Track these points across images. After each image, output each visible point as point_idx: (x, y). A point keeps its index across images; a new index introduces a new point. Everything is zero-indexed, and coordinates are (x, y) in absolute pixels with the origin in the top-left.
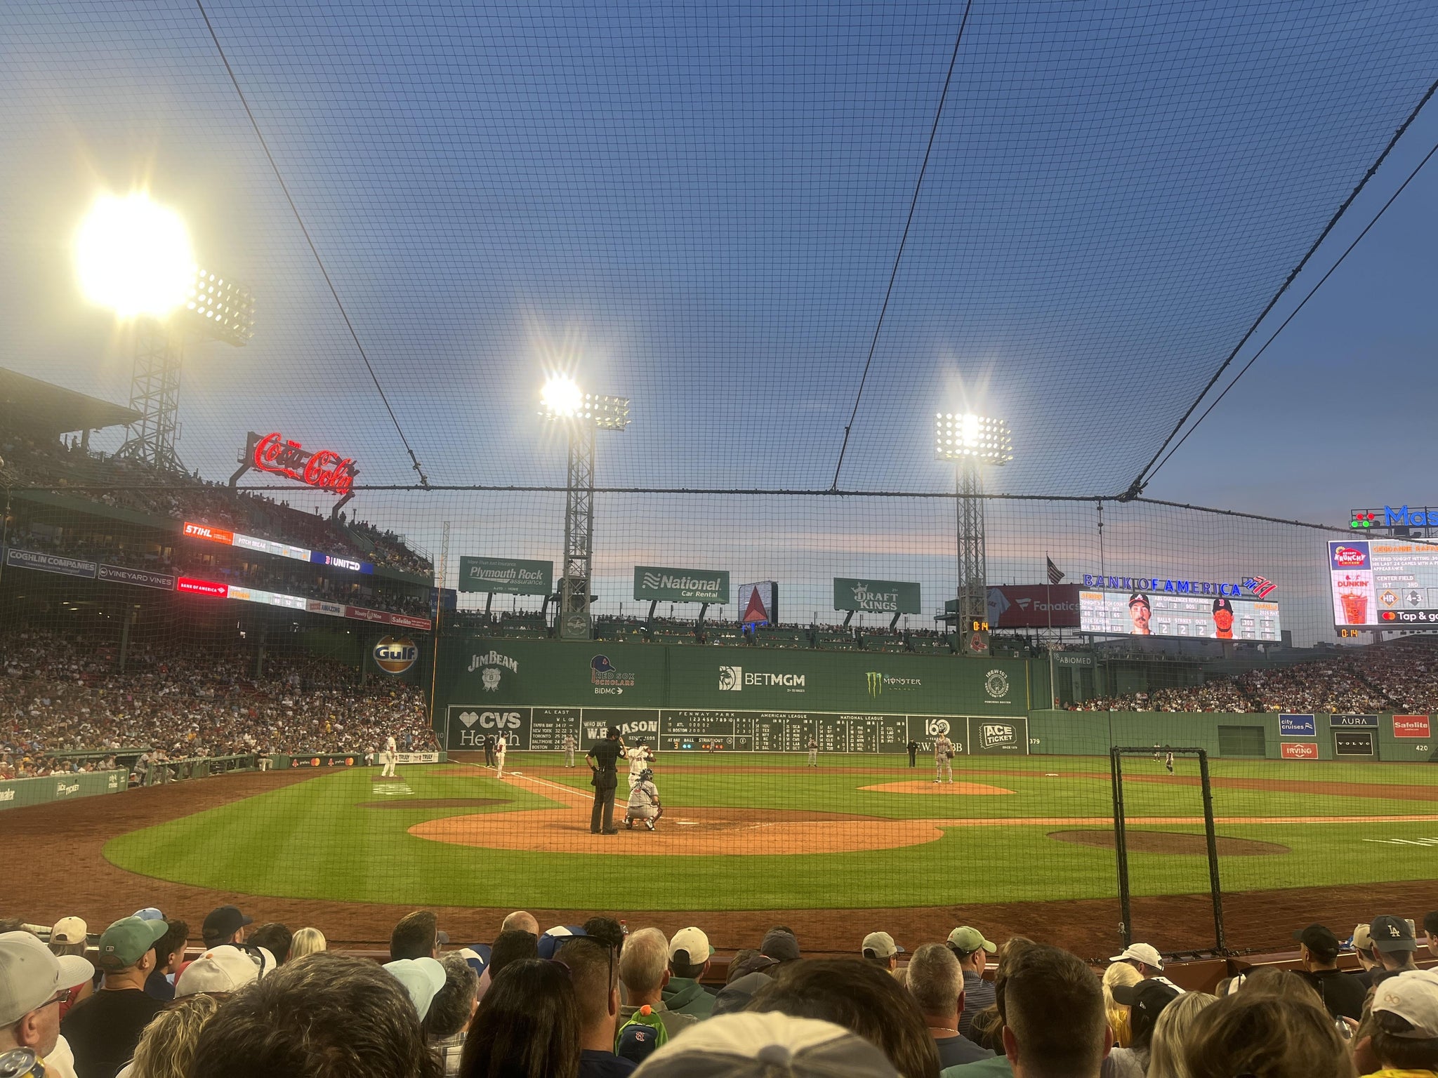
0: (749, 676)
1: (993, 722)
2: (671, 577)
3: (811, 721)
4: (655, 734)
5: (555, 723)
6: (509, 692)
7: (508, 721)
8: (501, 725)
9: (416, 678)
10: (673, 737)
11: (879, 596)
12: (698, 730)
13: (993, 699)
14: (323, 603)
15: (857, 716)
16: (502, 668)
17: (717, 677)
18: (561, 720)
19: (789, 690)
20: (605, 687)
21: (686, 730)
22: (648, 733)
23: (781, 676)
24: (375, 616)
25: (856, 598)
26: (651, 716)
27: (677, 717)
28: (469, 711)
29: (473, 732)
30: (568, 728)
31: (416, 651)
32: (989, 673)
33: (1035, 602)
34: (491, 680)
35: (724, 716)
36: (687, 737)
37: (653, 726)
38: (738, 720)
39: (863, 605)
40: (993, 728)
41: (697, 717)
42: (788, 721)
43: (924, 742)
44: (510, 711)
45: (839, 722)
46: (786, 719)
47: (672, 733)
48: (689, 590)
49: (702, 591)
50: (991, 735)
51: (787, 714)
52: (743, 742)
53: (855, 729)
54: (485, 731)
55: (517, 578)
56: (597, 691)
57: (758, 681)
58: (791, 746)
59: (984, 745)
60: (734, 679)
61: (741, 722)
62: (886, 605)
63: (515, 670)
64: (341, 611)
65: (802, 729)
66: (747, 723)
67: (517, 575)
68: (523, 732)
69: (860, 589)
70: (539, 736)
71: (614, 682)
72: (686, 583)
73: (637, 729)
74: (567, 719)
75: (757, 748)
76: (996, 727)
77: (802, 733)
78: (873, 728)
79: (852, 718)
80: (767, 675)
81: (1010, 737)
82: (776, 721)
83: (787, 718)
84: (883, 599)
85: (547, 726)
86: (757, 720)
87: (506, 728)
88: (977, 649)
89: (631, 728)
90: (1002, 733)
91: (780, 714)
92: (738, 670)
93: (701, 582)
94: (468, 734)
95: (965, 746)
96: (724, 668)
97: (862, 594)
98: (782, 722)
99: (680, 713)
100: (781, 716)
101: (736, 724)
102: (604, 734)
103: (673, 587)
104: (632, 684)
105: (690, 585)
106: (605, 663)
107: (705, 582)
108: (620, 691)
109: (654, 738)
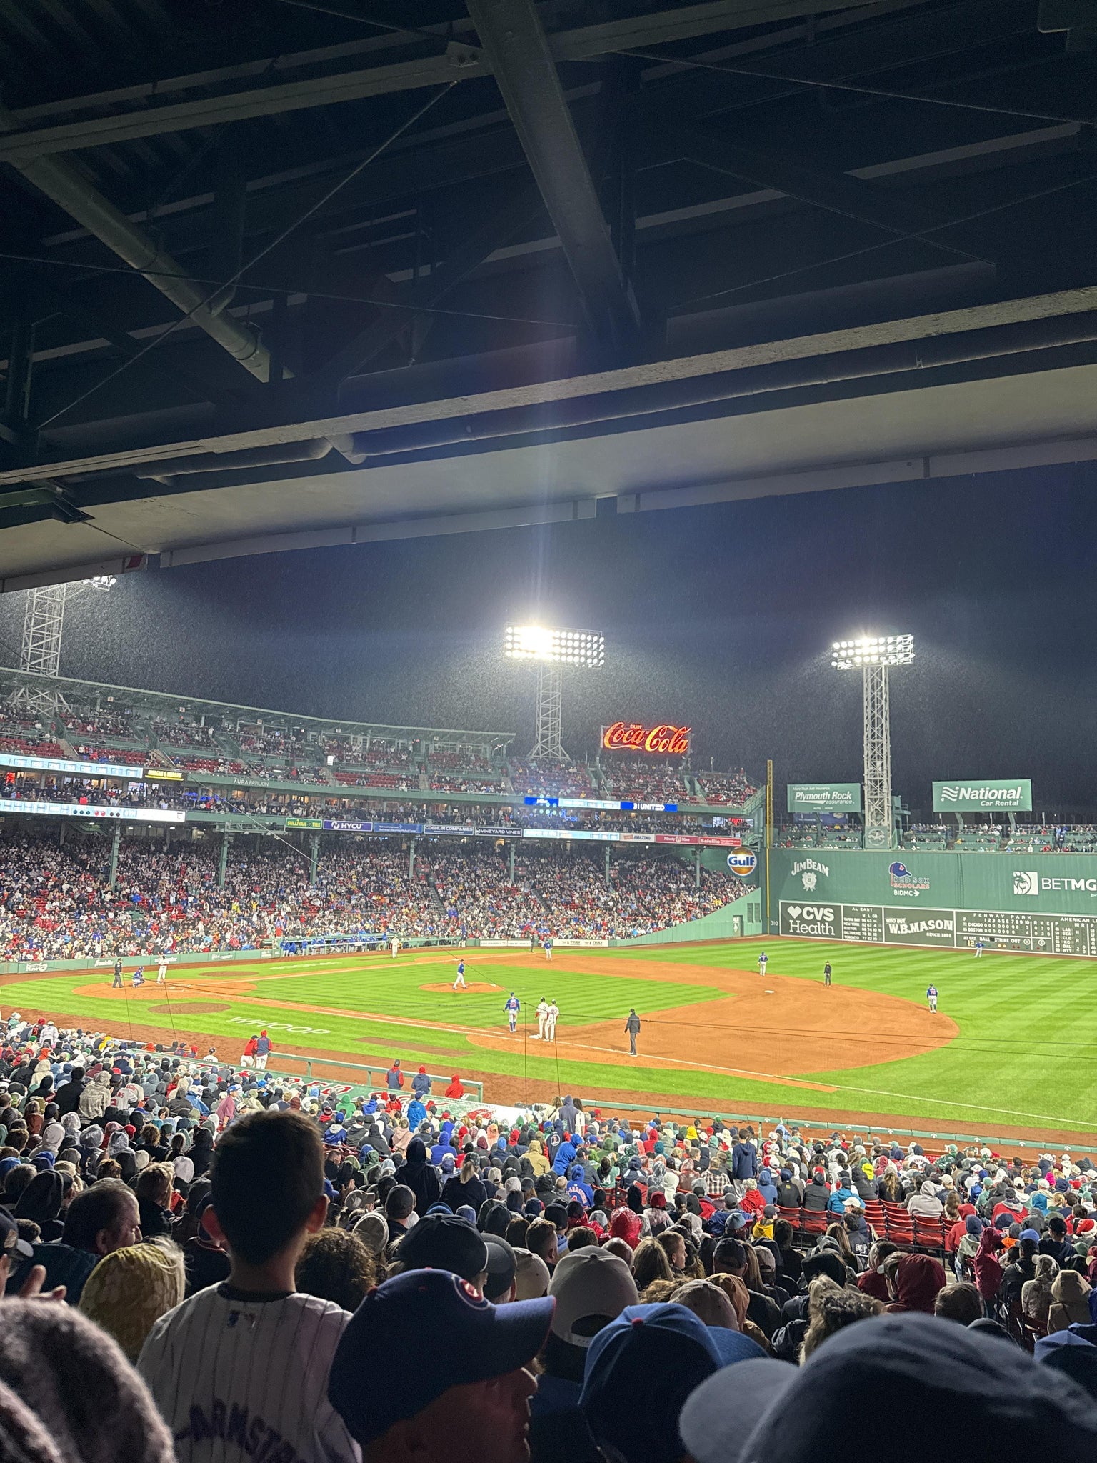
0: (1045, 881)
2: (969, 789)
4: (951, 932)
5: (861, 917)
6: (823, 891)
7: (824, 915)
8: (819, 918)
9: (756, 879)
10: (969, 936)
12: (994, 931)
14: (635, 835)
16: (816, 872)
17: (1011, 882)
18: (867, 916)
20: (903, 889)
21: (981, 930)
22: (943, 931)
23: (1082, 881)
24: (683, 839)
26: (948, 916)
27: (971, 918)
28: (795, 905)
29: (798, 922)
30: (873, 923)
31: (755, 860)
34: (809, 882)
35: (1021, 919)
36: (982, 937)
37: (949, 925)
38: (1035, 922)
41: (991, 918)
42: (1092, 925)
44: (825, 907)
47: (967, 932)
48: (988, 800)
49: (1001, 800)
51: (1091, 919)
52: (1042, 945)
54: (808, 923)
55: (831, 799)
56: (896, 892)
57: (1056, 886)
58: (1096, 950)
60: (1030, 884)
61: (1039, 925)
63: (827, 874)
64: (652, 838)
66: (1045, 926)
67: (831, 797)
68: (836, 924)
70: (849, 928)
71: (911, 886)
72: (984, 794)
73: (933, 928)
74: (871, 915)
75: (1058, 950)
80: (1066, 880)
82: (1078, 925)
83: (1091, 922)
85: (856, 920)
86: (1057, 923)
87: (823, 921)
89: (928, 926)
91: (1082, 918)
92: (1034, 875)
93: (1001, 792)
94: (794, 923)
96: (1018, 874)
98: (1086, 926)
99: (975, 915)
100: (1084, 920)
101: (1033, 926)
102: (904, 931)
103: (972, 798)
104: (928, 887)
105: (988, 795)
106: (901, 869)
107: (1005, 791)
108: (917, 893)
109: (950, 936)
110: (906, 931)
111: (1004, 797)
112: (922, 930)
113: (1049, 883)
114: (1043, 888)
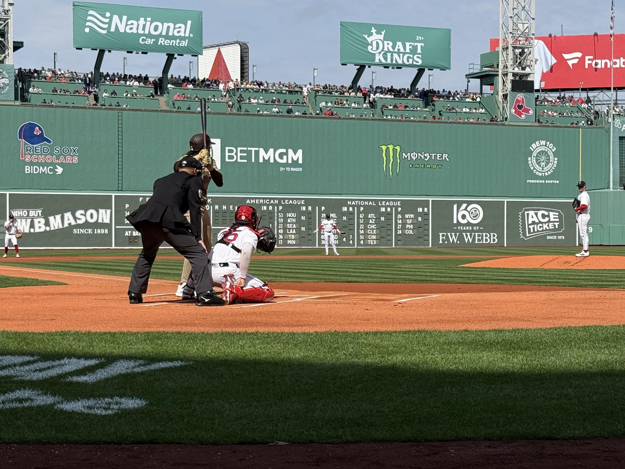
0: (230, 151)
1: (536, 206)
2: (125, 18)
3: (310, 208)
4: (107, 226)
11: (399, 44)
13: (537, 177)
15: (369, 200)
19: (282, 169)
20: (39, 164)
22: (97, 225)
23: (271, 151)
25: (370, 47)
26: (103, 203)
27: (136, 204)
32: (534, 146)
33: (587, 58)
39: (379, 58)
40: (536, 214)
42: (281, 208)
43: (451, 232)
45: (345, 209)
46: (278, 205)
48: (150, 36)
49: (167, 37)
50: (534, 223)
51: (279, 199)
53: (366, 219)
56: (27, 170)
57: (242, 158)
58: (285, 240)
59: (524, 234)
60: (211, 155)
61: (220, 210)
62: (408, 58)
65: (298, 218)
69: (375, 38)
71: (50, 159)
72: (144, 26)
76: (540, 213)
77: (299, 222)
78: (388, 215)
79: (362, 203)
80: (253, 149)
81: (557, 224)
82: (265, 208)
83: (280, 204)
84: (405, 49)
88: (520, 114)
89: (75, 218)
90: (547, 219)
91: (270, 199)
92: (216, 143)
93: (166, 25)
95: (501, 237)
97: (377, 43)
98: (273, 208)
99: (141, 199)
100: (272, 202)
101: (215, 212)
102: (40, 226)
103: (128, 31)
104: (75, 160)
105: (150, 28)
106: (37, 132)
107: (171, 25)
108: (60, 170)
109: (106, 231)
110: (43, 229)
111: (170, 34)
112: (66, 225)
113: (233, 154)
114: (227, 160)
